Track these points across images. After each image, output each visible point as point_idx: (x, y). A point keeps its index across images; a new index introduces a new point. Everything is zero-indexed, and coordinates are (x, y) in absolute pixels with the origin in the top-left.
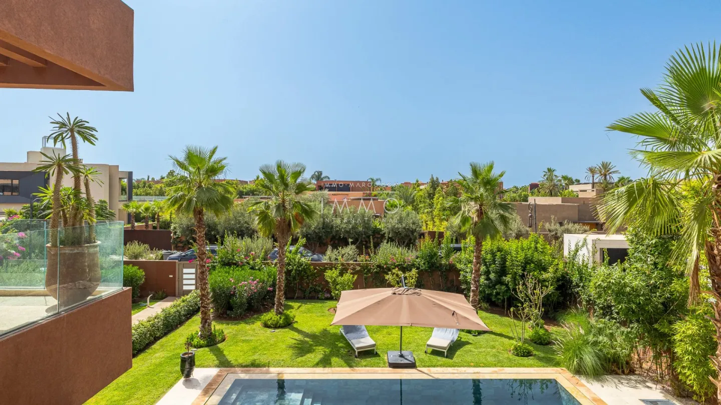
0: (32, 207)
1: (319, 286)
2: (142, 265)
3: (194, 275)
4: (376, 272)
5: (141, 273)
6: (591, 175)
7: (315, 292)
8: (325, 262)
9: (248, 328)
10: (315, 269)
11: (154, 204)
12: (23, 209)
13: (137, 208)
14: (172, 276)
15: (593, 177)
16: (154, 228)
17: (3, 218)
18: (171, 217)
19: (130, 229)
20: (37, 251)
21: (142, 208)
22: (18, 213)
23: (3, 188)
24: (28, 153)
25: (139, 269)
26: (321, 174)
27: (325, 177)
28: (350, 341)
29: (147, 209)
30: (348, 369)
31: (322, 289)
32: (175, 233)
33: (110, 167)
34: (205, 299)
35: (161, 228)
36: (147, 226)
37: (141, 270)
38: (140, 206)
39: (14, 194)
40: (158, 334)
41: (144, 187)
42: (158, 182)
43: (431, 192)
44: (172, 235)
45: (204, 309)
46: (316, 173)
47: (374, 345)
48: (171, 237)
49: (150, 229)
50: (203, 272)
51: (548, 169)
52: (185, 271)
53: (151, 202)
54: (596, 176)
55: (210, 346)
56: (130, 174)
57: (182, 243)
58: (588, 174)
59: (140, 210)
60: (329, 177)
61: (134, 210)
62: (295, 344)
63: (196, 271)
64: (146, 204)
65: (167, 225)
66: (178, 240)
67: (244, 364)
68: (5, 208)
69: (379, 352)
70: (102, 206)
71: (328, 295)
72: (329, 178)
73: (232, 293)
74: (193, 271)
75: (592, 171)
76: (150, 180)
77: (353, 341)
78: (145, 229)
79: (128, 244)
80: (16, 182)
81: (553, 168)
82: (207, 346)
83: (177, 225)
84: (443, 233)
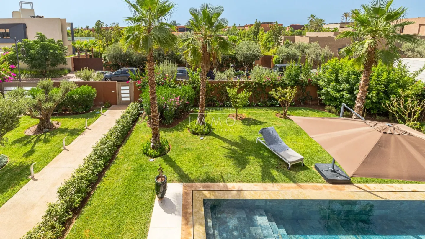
0: (16, 45)
1: (215, 98)
2: (93, 85)
3: (129, 91)
4: (255, 87)
5: (94, 90)
6: (345, 18)
7: (212, 101)
8: (217, 80)
9: (181, 135)
10: (212, 86)
11: (90, 42)
12: (12, 47)
13: (80, 45)
14: (114, 92)
15: (346, 19)
16: (91, 56)
17: (2, 52)
18: (99, 50)
19: (77, 58)
20: (24, 72)
21: (83, 44)
22: (10, 49)
23: (2, 35)
24: (12, 12)
25: (93, 88)
26: (175, 22)
27: (178, 24)
28: (278, 153)
29: (86, 45)
30: (293, 185)
31: (217, 99)
32: (105, 60)
33: (61, 20)
34: (155, 118)
35: (94, 56)
36: (86, 55)
37: (94, 89)
38: (82, 43)
39: (7, 38)
40: (119, 143)
41: (78, 32)
42: (85, 29)
43: (256, 30)
44: (103, 61)
45: (155, 127)
46: (173, 22)
47: (302, 159)
48: (102, 62)
49: (88, 57)
50: (154, 98)
51: (311, 15)
52: (122, 88)
53: (88, 41)
54: (348, 18)
55: (162, 155)
56: (72, 24)
57: (109, 66)
58: (342, 17)
59: (82, 46)
60: (180, 23)
61: (79, 46)
62: (228, 153)
63: (130, 88)
64: (85, 42)
65: (99, 54)
66: (107, 64)
67: (201, 178)
68: (3, 46)
69: (307, 165)
70: (60, 44)
71: (222, 104)
72: (180, 25)
73: (164, 107)
74: (128, 88)
75: (346, 15)
76: (80, 28)
77: (280, 153)
78: (85, 58)
79: (82, 70)
80: (8, 31)
81: (314, 14)
82: (160, 156)
83: (105, 55)
84: (271, 56)
